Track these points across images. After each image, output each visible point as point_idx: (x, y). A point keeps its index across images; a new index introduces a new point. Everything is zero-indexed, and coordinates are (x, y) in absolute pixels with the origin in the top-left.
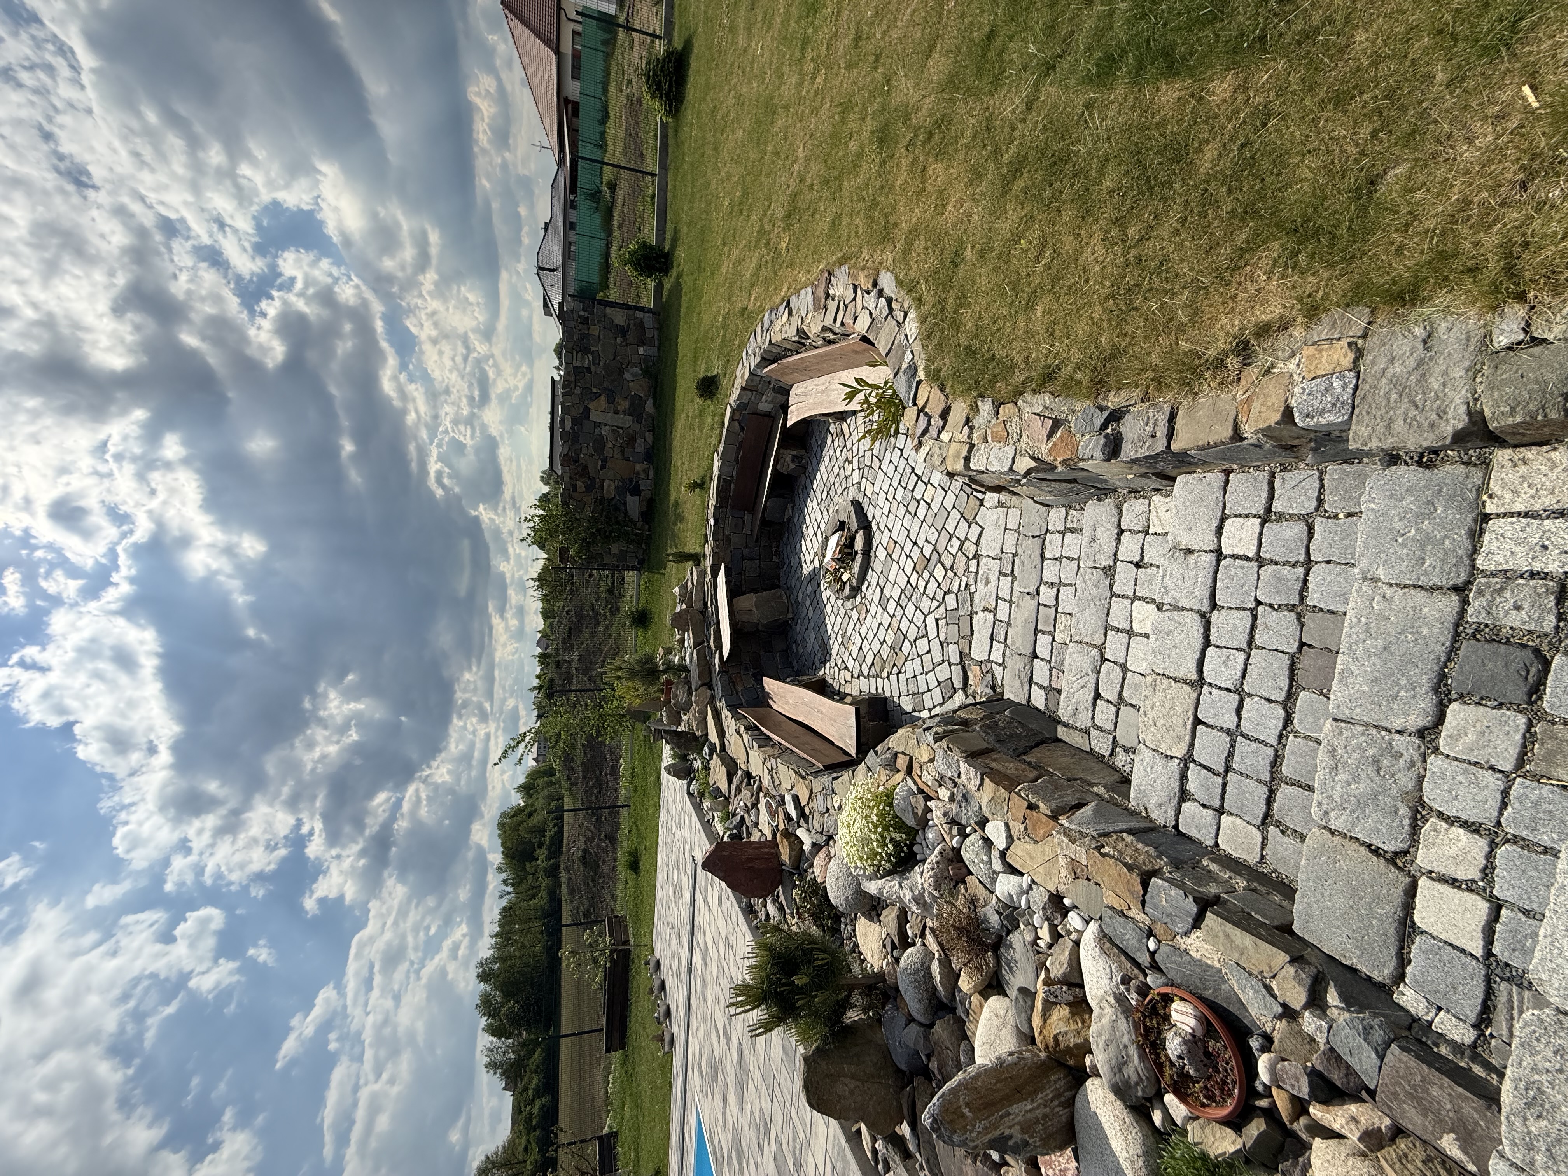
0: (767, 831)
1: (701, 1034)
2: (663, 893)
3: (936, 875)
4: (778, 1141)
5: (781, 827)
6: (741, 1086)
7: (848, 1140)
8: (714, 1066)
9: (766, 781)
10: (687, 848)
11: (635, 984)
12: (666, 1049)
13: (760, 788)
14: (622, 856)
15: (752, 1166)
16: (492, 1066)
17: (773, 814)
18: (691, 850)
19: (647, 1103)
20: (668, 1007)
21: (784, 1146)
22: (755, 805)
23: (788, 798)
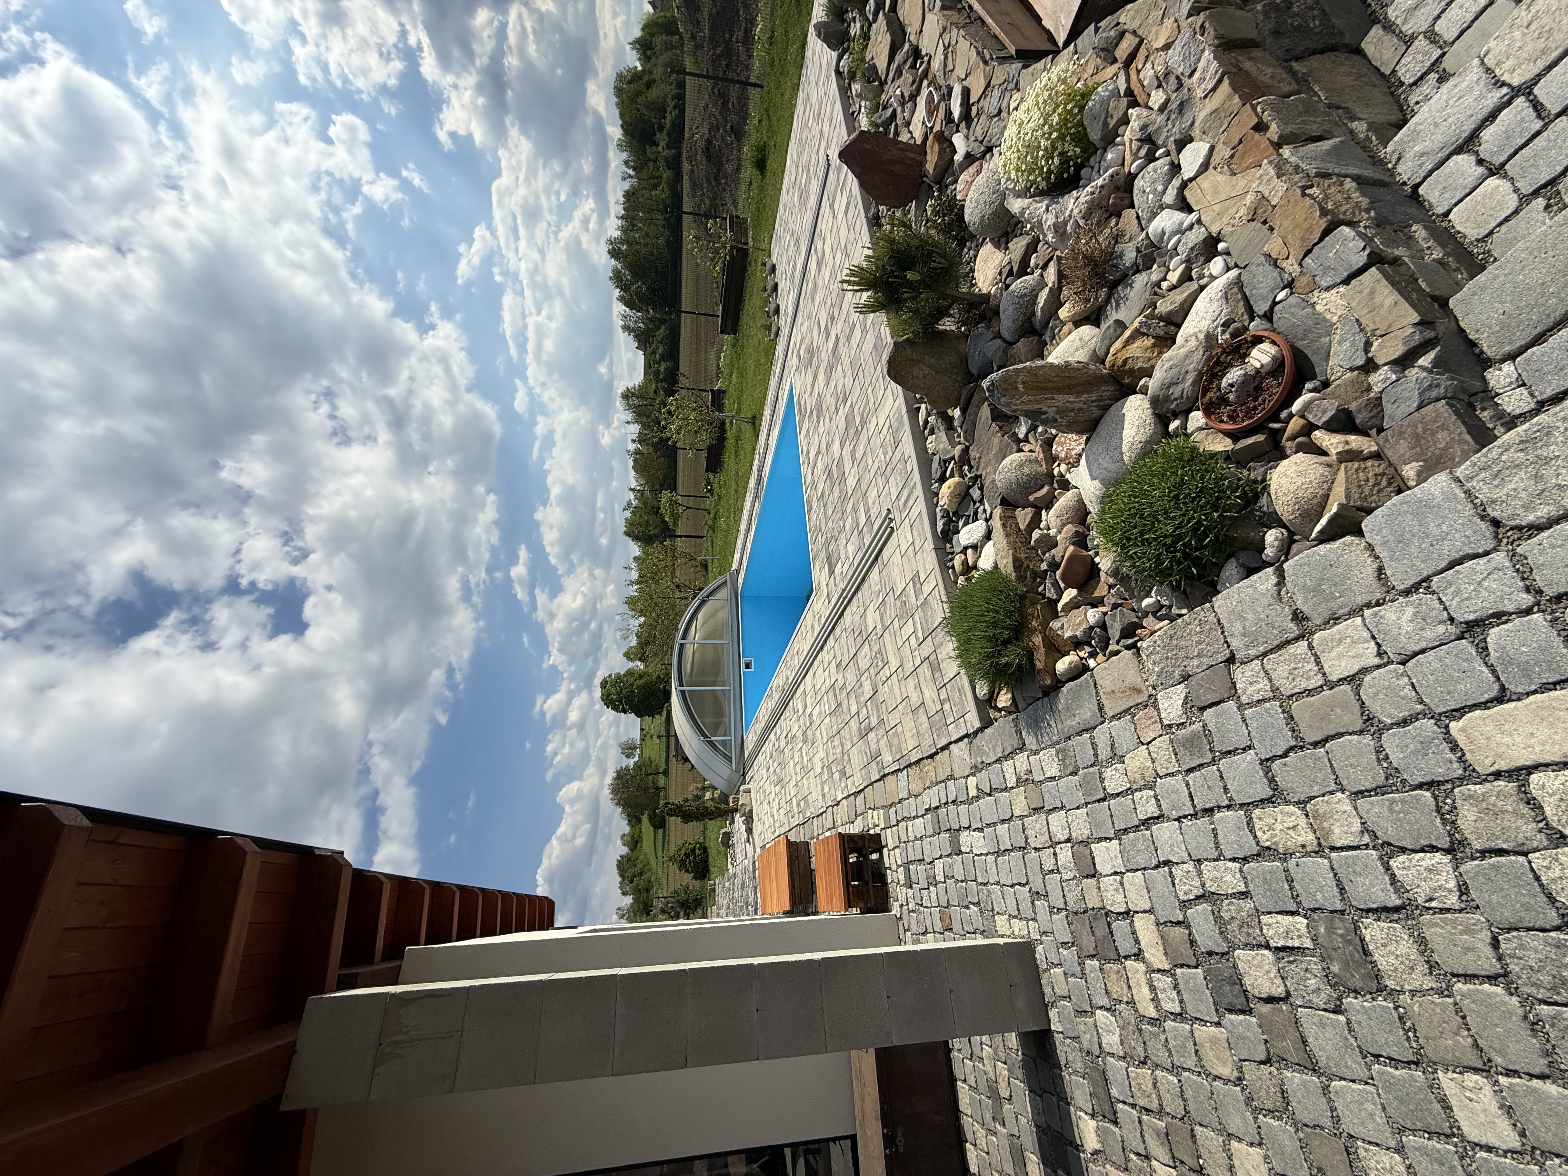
0: (918, 133)
1: (804, 328)
2: (788, 197)
3: (1093, 200)
4: (852, 407)
5: (937, 128)
6: (831, 368)
7: (908, 411)
8: (811, 352)
9: (936, 64)
10: (823, 144)
11: (749, 285)
12: (772, 337)
13: (926, 74)
14: (747, 151)
15: (827, 419)
16: (626, 328)
17: (931, 110)
18: (828, 147)
19: (750, 374)
20: (778, 306)
21: (856, 410)
22: (913, 97)
23: (957, 90)
